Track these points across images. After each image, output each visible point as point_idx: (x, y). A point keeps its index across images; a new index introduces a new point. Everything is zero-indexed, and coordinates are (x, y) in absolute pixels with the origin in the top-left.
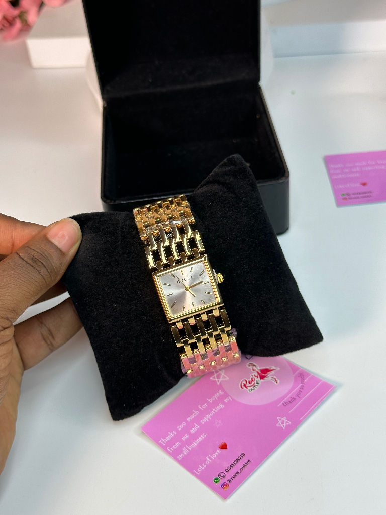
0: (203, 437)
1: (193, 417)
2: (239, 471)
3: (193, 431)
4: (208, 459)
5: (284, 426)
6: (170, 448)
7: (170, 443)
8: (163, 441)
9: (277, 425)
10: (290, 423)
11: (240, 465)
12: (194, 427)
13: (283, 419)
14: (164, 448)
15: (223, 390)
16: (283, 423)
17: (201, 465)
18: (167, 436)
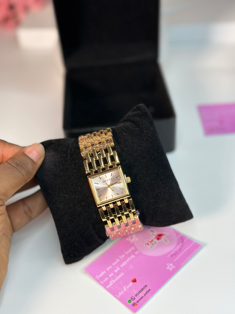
0: (122, 275)
1: (116, 263)
2: (144, 296)
3: (116, 271)
4: (125, 288)
5: (171, 269)
6: (102, 281)
7: (102, 278)
8: (98, 277)
9: (167, 268)
10: (175, 267)
11: (144, 292)
12: (116, 268)
13: (170, 265)
14: (98, 281)
15: (134, 246)
16: (170, 267)
17: (121, 292)
18: (100, 274)
